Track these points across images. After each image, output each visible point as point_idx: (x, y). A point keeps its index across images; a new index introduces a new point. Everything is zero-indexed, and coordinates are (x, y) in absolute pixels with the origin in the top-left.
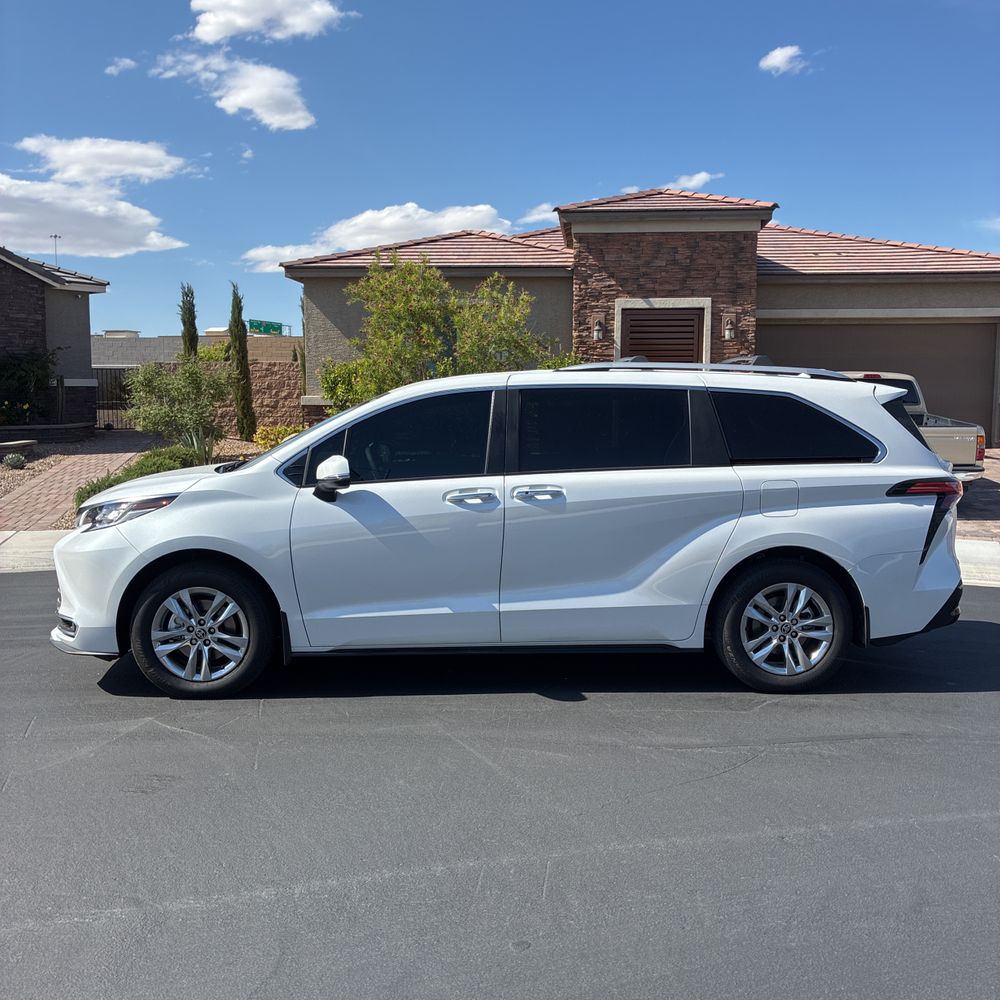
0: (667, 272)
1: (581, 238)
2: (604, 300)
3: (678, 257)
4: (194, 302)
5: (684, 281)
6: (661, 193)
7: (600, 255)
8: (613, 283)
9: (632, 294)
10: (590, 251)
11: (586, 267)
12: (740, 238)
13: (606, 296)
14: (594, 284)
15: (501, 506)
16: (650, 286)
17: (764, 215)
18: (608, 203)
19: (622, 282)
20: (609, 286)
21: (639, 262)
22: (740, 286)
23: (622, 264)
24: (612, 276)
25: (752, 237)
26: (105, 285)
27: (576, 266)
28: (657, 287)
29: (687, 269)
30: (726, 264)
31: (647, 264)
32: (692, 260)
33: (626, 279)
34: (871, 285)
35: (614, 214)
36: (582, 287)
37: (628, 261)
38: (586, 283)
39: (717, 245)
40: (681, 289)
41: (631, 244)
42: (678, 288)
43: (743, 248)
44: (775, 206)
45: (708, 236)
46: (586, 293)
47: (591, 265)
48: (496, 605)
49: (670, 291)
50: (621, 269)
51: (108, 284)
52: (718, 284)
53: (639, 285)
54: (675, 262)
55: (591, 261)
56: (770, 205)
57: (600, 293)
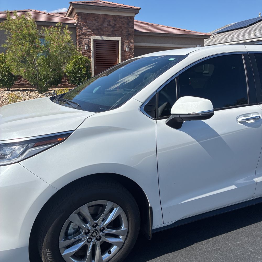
0: (107, 28)
1: (79, 14)
2: (87, 36)
3: (111, 23)
5: (113, 31)
6: (101, 2)
7: (85, 21)
8: (90, 30)
9: (97, 35)
10: (82, 19)
11: (81, 24)
12: (129, 18)
13: (88, 35)
14: (84, 30)
16: (102, 32)
17: (137, 11)
18: (86, 3)
19: (93, 30)
20: (89, 31)
21: (98, 24)
22: (130, 34)
23: (93, 24)
24: (89, 28)
25: (133, 18)
27: (77, 24)
28: (104, 33)
29: (113, 27)
30: (125, 27)
31: (101, 25)
32: (115, 25)
33: (94, 30)
35: (90, 6)
36: (80, 31)
37: (95, 23)
38: (81, 30)
39: (123, 20)
40: (112, 34)
41: (96, 17)
42: (111, 33)
43: (130, 22)
44: (140, 9)
45: (120, 17)
46: (81, 33)
47: (82, 24)
49: (108, 34)
50: (93, 26)
52: (123, 33)
53: (98, 32)
54: (110, 25)
55: (82, 22)
57: (86, 34)
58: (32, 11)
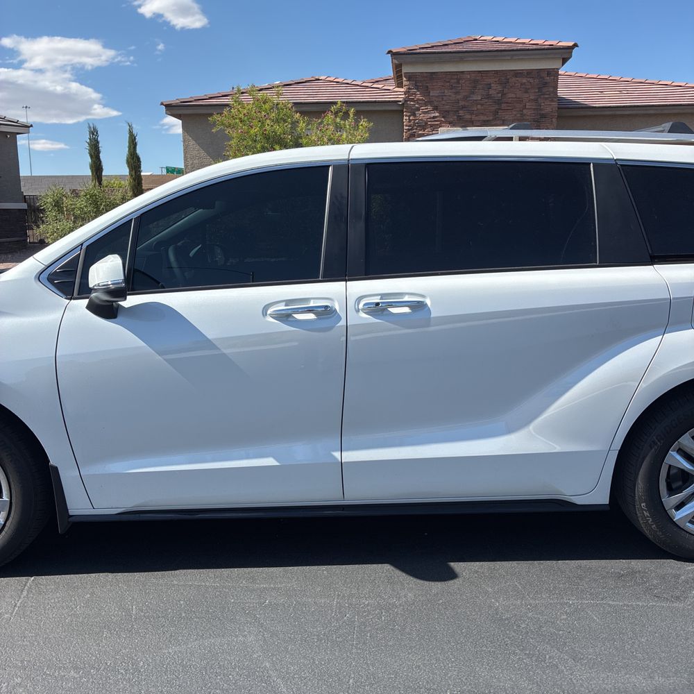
0: (482, 105)
1: (410, 77)
2: (429, 129)
3: (491, 92)
4: (99, 139)
5: (496, 112)
6: (476, 40)
7: (426, 91)
8: (437, 114)
9: (453, 124)
10: (417, 87)
11: (414, 101)
12: (544, 75)
13: (431, 126)
14: (421, 116)
15: (343, 323)
16: (468, 116)
17: (565, 54)
18: (433, 47)
19: (445, 114)
20: (434, 117)
21: (459, 97)
22: (543, 116)
23: (445, 98)
24: (436, 108)
25: (554, 74)
26: (29, 127)
27: (406, 101)
28: (474, 117)
29: (499, 102)
30: (532, 97)
31: (465, 98)
32: (504, 94)
33: (448, 112)
34: (650, 115)
35: (436, 55)
36: (411, 118)
37: (450, 96)
38: (414, 115)
39: (524, 81)
40: (495, 119)
41: (452, 81)
42: (491, 118)
43: (546, 83)
44: (575, 45)
45: (517, 73)
46: (414, 122)
47: (418, 99)
48: (337, 454)
49: (484, 121)
50: (444, 102)
51: (31, 126)
52: (525, 115)
53: (458, 116)
54: (489, 97)
55: (419, 97)
56: (571, 44)
57: (426, 123)
58: (319, 80)
